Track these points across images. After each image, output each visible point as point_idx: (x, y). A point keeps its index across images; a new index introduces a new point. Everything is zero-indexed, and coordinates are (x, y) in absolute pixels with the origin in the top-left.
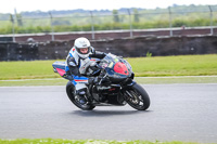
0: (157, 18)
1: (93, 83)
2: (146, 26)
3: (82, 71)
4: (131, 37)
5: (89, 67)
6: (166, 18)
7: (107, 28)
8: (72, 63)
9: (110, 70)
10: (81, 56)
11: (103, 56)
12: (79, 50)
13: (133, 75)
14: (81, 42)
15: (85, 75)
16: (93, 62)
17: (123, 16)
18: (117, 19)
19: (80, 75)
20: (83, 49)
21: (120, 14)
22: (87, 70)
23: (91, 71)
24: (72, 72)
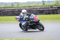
0: (24, 5)
1: (27, 23)
2: (21, 7)
3: (24, 19)
4: (17, 10)
5: (26, 18)
6: (26, 5)
7: (10, 8)
8: (21, 17)
9: (33, 19)
10: (24, 15)
11: (30, 15)
12: (23, 13)
13: (39, 20)
14: (24, 11)
15: (25, 21)
16: (27, 17)
17: (14, 4)
18: (12, 5)
19: (24, 21)
20: (24, 13)
21: (13, 4)
22: (26, 19)
23: (27, 19)
24: (21, 20)
